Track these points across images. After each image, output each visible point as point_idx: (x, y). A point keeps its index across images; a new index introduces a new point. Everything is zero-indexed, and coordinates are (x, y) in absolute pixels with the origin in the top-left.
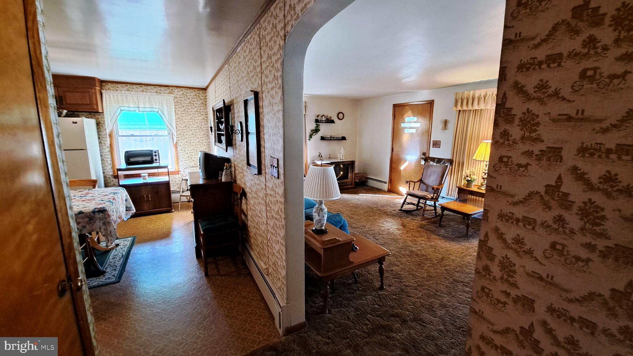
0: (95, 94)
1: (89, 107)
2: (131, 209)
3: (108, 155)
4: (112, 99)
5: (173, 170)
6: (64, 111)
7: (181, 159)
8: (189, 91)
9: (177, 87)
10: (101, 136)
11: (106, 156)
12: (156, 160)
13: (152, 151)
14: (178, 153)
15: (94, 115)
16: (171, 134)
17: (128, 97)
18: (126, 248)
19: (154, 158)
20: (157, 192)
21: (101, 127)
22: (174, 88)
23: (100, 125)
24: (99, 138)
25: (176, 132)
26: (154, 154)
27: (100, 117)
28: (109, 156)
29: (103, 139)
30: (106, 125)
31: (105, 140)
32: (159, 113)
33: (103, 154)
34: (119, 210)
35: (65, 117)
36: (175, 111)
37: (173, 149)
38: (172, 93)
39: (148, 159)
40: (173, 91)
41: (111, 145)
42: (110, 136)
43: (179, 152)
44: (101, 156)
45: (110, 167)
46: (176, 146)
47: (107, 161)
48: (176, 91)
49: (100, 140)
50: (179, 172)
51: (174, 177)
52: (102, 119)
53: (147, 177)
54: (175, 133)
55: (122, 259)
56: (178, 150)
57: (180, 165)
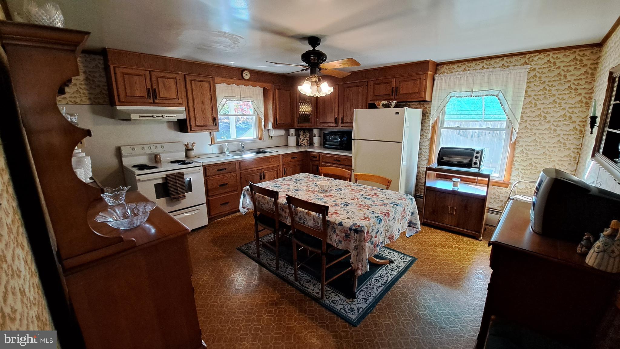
0: (426, 79)
1: (418, 95)
2: (416, 227)
3: (427, 149)
4: (443, 84)
5: (500, 180)
6: (394, 101)
7: (517, 167)
8: (560, 56)
9: (539, 52)
10: (424, 128)
11: (424, 150)
12: (475, 163)
13: (474, 150)
14: (513, 157)
15: (423, 105)
16: (510, 127)
17: (462, 78)
18: (396, 271)
19: (474, 160)
20: (466, 207)
21: (427, 118)
22: (533, 55)
23: (427, 115)
24: (422, 130)
25: (520, 124)
26: (475, 155)
27: (427, 106)
28: (428, 151)
29: (426, 131)
30: (431, 115)
31: (427, 132)
32: (499, 96)
33: (423, 147)
34: (391, 228)
35: (394, 107)
36: (526, 92)
37: (509, 150)
38: (528, 64)
39: (466, 160)
40: (531, 59)
41: (432, 138)
42: (434, 127)
43: (516, 155)
44: (420, 149)
45: (426, 162)
46: (514, 146)
47: (424, 155)
48: (536, 59)
49: (423, 132)
50: (508, 184)
51: (499, 191)
52: (429, 109)
53: (459, 183)
54: (517, 127)
55: (381, 288)
56: (516, 151)
57: (513, 174)
